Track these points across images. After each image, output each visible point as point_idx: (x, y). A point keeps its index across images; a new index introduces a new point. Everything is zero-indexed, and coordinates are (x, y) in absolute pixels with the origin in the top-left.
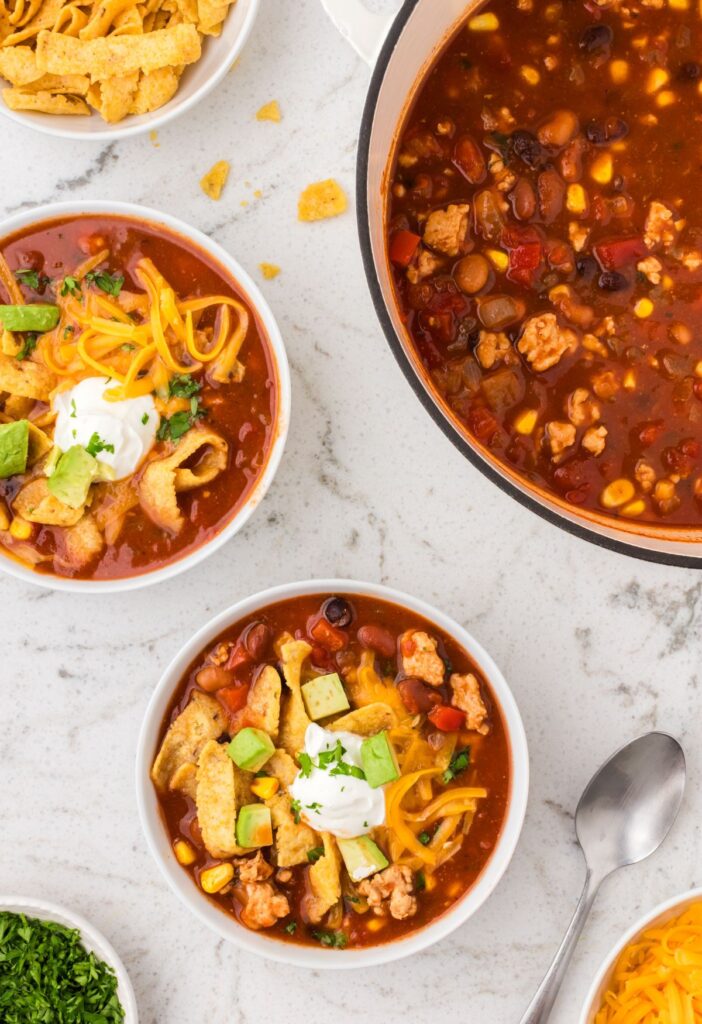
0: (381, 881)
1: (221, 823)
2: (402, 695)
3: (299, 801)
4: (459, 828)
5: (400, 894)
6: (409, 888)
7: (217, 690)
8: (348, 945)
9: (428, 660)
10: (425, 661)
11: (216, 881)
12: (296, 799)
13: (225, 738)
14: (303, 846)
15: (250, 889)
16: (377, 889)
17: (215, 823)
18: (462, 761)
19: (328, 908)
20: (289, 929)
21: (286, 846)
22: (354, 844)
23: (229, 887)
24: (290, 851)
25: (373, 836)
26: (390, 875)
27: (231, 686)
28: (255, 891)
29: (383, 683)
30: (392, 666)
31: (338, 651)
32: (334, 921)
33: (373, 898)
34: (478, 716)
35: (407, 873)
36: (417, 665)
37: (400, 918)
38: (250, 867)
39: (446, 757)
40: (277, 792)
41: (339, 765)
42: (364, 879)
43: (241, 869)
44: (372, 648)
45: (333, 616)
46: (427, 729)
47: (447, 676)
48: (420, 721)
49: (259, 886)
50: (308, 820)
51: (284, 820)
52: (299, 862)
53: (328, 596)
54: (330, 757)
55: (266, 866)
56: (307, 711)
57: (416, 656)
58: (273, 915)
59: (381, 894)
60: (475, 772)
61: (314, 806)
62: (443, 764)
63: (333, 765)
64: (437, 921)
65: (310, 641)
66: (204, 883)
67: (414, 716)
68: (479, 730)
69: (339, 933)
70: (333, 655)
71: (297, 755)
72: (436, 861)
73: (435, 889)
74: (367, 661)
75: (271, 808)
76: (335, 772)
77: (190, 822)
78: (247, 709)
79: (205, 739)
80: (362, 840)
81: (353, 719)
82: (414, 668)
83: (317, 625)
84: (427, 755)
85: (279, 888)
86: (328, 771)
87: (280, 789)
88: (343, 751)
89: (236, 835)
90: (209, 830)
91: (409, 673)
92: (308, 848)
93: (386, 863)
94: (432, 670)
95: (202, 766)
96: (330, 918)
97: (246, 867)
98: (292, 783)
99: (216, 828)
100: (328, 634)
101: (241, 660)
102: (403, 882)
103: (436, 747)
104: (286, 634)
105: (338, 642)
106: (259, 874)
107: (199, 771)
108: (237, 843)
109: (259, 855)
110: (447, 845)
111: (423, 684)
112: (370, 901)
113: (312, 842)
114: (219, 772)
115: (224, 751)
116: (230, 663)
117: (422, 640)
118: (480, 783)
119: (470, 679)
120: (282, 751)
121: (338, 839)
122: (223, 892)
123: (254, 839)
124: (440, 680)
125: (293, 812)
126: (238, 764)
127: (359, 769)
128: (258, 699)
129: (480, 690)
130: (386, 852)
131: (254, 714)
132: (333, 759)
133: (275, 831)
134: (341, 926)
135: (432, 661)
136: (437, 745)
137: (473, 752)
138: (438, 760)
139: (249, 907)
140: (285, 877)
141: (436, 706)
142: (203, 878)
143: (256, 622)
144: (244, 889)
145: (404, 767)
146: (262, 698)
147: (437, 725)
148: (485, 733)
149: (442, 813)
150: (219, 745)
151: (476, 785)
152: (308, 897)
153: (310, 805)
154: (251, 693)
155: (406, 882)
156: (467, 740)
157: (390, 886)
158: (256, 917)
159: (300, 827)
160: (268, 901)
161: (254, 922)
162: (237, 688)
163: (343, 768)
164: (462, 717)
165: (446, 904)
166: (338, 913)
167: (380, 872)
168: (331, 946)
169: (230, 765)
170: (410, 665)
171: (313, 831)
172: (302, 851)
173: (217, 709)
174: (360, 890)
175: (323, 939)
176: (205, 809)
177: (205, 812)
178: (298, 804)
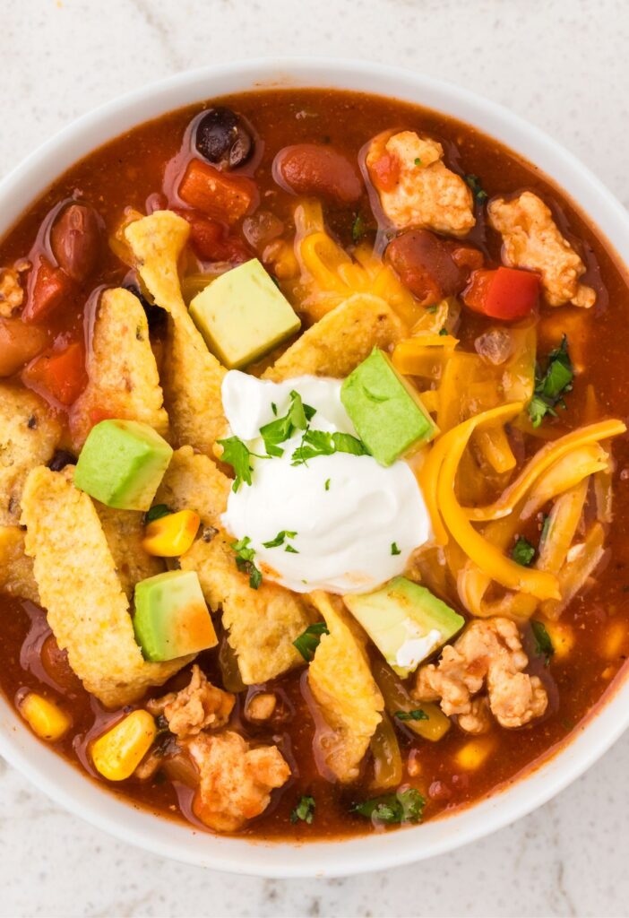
0: (458, 659)
1: (102, 625)
2: (399, 272)
3: (247, 539)
4: (589, 512)
5: (503, 676)
6: (521, 660)
7: (21, 367)
8: (428, 811)
9: (433, 184)
10: (427, 187)
11: (125, 750)
12: (241, 538)
13: (63, 458)
14: (284, 631)
15: (196, 750)
16: (454, 679)
17: (89, 629)
18: (558, 373)
19: (365, 743)
20: (301, 812)
21: (248, 640)
22: (382, 599)
23: (154, 761)
24: (261, 647)
25: (416, 575)
26: (474, 643)
27: (47, 350)
28: (208, 751)
29: (354, 260)
30: (365, 221)
31: (243, 218)
32: (387, 770)
33: (452, 697)
34: (565, 270)
35: (507, 629)
36: (413, 200)
37: (517, 722)
38: (185, 703)
39: (525, 376)
40: (199, 535)
41: (305, 438)
42: (423, 664)
43: (168, 713)
44: (312, 192)
45: (214, 147)
46: (468, 328)
47: (480, 208)
48: (450, 314)
49: (214, 740)
50: (278, 576)
51: (230, 587)
52: (284, 668)
53: (194, 110)
54: (284, 427)
55: (217, 694)
56: (212, 348)
57: (407, 182)
58: (260, 787)
59: (465, 686)
60: (591, 392)
61: (280, 540)
62: (521, 388)
63: (296, 442)
64: (596, 712)
65: (181, 212)
66: (99, 764)
67: (433, 307)
68: (574, 302)
69: (404, 793)
70: (236, 230)
71: (219, 449)
72: (560, 591)
73: (574, 650)
74: (309, 224)
75: (198, 569)
76: (302, 455)
77: (39, 650)
78: (91, 390)
79: (24, 471)
80: (396, 588)
81: (313, 343)
82: (408, 211)
83: (186, 176)
84: (483, 380)
85: (257, 734)
86: (288, 457)
87: (204, 530)
88: (309, 412)
89: (138, 640)
90: (83, 649)
91: (400, 222)
92: (294, 635)
93: (461, 621)
94: (446, 201)
95: (31, 526)
96: (378, 766)
97: (176, 705)
98: (224, 510)
99: (94, 640)
100: (213, 188)
101: (52, 289)
102: (503, 651)
103: (497, 359)
104: (129, 212)
105: (240, 198)
106: (207, 713)
107: (28, 537)
108: (145, 655)
109: (197, 675)
110: (575, 552)
111: (435, 238)
112: (447, 707)
113: (299, 620)
114: (70, 528)
115: (68, 481)
116: (31, 303)
117: (409, 147)
118: (607, 411)
119: (529, 202)
120: (186, 450)
121: (346, 599)
122: (145, 773)
123: (179, 639)
124: (467, 217)
125: (243, 565)
126: (104, 499)
127: (348, 436)
128: (106, 362)
129: (555, 217)
130: (451, 598)
131: (108, 395)
132: (291, 429)
133: (217, 616)
134: (406, 777)
135: (440, 183)
136: (498, 354)
137: (576, 353)
138: (507, 383)
139: (205, 785)
140: (262, 708)
141: (474, 274)
142: (95, 755)
143: (60, 205)
144: (186, 754)
145: (442, 416)
146: (115, 358)
147: (488, 312)
148: (588, 305)
149: (546, 490)
150: (55, 474)
151: (599, 418)
152: (322, 736)
153: (272, 538)
154: (91, 356)
155: (510, 650)
156: (556, 331)
157: (478, 666)
158: (225, 804)
159: (266, 593)
160: (241, 761)
161: (224, 815)
162: (59, 353)
163: (318, 444)
164: (534, 284)
165: (606, 674)
166: (391, 752)
167: (452, 641)
168: (393, 824)
169: (89, 505)
170: (399, 206)
171: (295, 595)
172: (284, 643)
173: (30, 407)
174: (421, 692)
175: (374, 814)
176: (63, 607)
177: (62, 613)
178: (249, 546)
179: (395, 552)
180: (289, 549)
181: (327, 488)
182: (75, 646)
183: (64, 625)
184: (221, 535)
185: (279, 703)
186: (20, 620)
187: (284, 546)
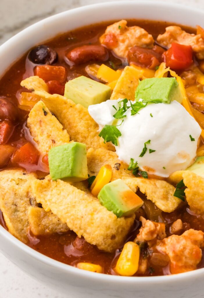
1: (92, 214)
3: (132, 160)
12: (129, 161)
14: (168, 193)
17: (87, 219)
21: (155, 196)
61: (145, 149)
90: (89, 230)
95: (42, 202)
99: (92, 222)
115: (49, 181)
144: (157, 251)
153: (142, 150)
176: (72, 217)
177: (73, 219)
178: (135, 162)
179: (192, 140)
180: (151, 151)
181: (152, 116)
182: (85, 231)
183: (76, 224)
184: (122, 166)
185: (183, 221)
186: (57, 243)
187: (148, 152)
